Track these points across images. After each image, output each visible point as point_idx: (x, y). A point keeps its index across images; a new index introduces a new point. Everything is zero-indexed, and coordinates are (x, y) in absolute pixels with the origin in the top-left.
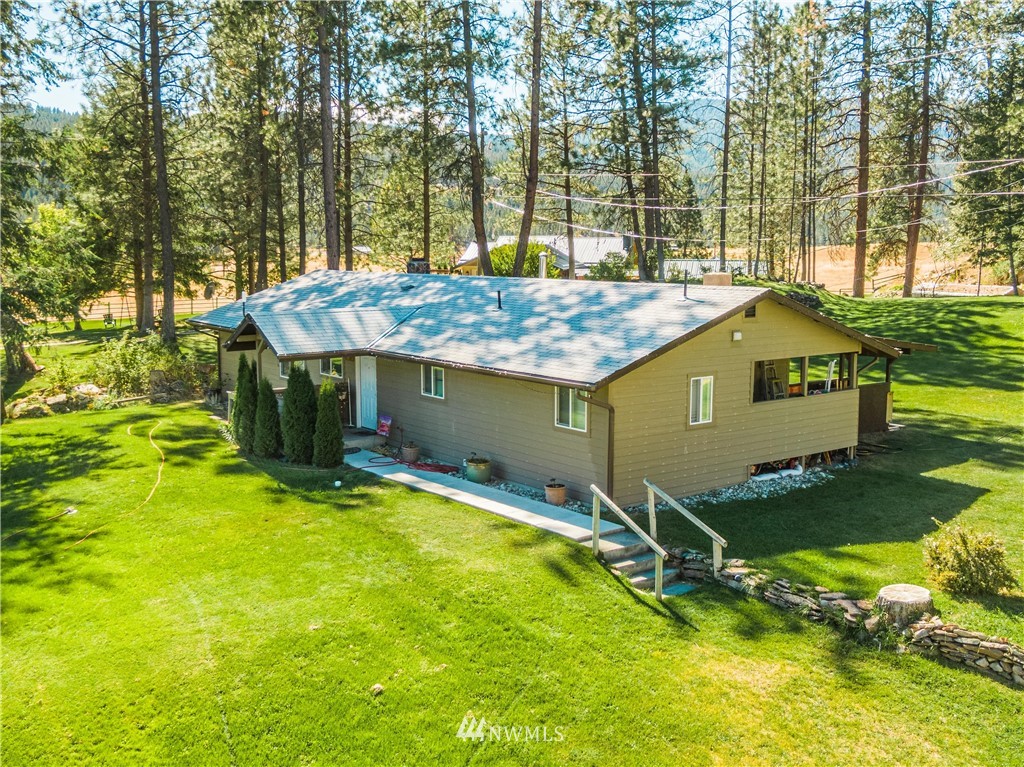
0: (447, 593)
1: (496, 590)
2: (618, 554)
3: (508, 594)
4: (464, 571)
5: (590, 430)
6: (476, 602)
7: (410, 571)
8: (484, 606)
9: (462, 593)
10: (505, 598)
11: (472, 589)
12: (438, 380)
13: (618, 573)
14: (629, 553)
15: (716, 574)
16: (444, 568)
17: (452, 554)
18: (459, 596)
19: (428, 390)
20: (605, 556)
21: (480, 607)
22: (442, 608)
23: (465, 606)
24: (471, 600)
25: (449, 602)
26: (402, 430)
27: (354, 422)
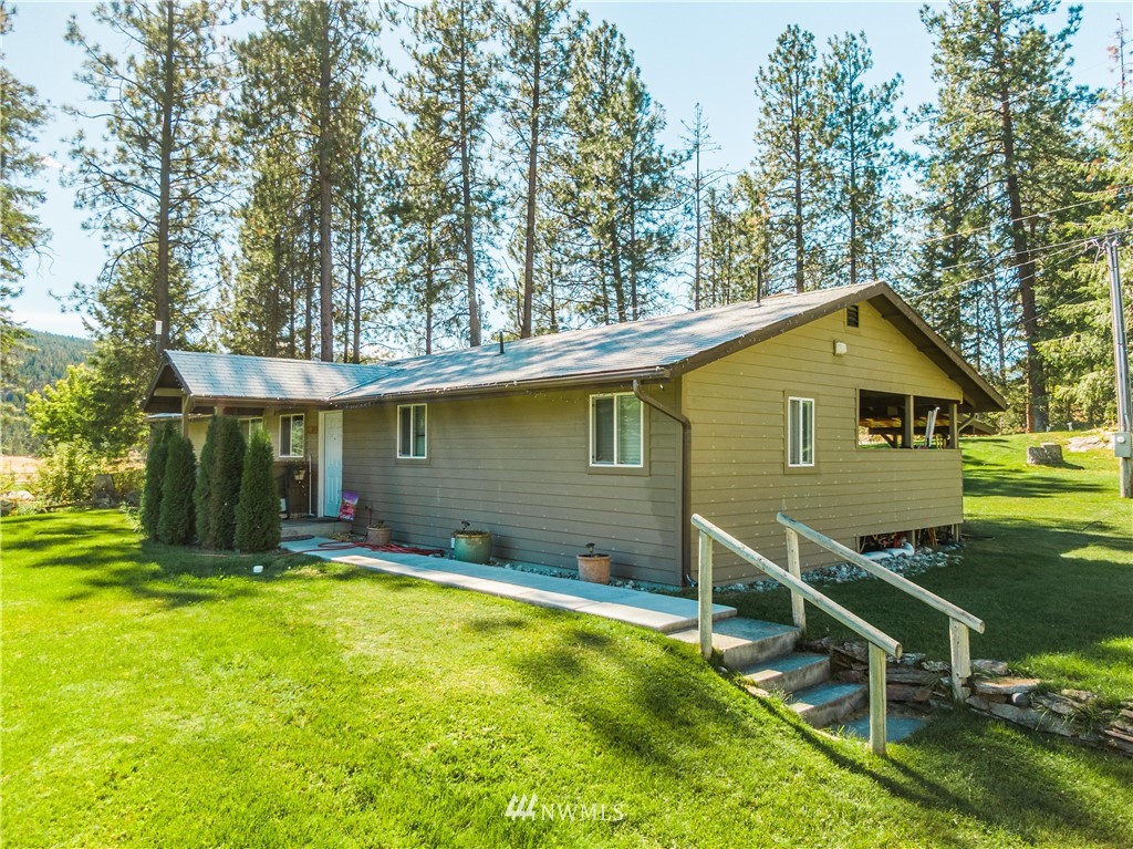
0: (388, 752)
1: (510, 741)
2: (747, 655)
3: (539, 750)
4: (432, 696)
5: (649, 462)
6: (459, 777)
7: (308, 698)
8: (480, 788)
9: (425, 752)
10: (532, 760)
11: (451, 741)
12: (419, 435)
13: (761, 693)
14: (766, 654)
15: (960, 692)
16: (389, 690)
17: (413, 659)
18: (416, 761)
19: (405, 451)
20: (726, 660)
21: (469, 790)
22: (367, 798)
23: (431, 791)
24: (446, 769)
25: (387, 778)
26: (371, 511)
27: (315, 511)
